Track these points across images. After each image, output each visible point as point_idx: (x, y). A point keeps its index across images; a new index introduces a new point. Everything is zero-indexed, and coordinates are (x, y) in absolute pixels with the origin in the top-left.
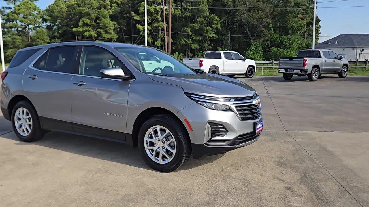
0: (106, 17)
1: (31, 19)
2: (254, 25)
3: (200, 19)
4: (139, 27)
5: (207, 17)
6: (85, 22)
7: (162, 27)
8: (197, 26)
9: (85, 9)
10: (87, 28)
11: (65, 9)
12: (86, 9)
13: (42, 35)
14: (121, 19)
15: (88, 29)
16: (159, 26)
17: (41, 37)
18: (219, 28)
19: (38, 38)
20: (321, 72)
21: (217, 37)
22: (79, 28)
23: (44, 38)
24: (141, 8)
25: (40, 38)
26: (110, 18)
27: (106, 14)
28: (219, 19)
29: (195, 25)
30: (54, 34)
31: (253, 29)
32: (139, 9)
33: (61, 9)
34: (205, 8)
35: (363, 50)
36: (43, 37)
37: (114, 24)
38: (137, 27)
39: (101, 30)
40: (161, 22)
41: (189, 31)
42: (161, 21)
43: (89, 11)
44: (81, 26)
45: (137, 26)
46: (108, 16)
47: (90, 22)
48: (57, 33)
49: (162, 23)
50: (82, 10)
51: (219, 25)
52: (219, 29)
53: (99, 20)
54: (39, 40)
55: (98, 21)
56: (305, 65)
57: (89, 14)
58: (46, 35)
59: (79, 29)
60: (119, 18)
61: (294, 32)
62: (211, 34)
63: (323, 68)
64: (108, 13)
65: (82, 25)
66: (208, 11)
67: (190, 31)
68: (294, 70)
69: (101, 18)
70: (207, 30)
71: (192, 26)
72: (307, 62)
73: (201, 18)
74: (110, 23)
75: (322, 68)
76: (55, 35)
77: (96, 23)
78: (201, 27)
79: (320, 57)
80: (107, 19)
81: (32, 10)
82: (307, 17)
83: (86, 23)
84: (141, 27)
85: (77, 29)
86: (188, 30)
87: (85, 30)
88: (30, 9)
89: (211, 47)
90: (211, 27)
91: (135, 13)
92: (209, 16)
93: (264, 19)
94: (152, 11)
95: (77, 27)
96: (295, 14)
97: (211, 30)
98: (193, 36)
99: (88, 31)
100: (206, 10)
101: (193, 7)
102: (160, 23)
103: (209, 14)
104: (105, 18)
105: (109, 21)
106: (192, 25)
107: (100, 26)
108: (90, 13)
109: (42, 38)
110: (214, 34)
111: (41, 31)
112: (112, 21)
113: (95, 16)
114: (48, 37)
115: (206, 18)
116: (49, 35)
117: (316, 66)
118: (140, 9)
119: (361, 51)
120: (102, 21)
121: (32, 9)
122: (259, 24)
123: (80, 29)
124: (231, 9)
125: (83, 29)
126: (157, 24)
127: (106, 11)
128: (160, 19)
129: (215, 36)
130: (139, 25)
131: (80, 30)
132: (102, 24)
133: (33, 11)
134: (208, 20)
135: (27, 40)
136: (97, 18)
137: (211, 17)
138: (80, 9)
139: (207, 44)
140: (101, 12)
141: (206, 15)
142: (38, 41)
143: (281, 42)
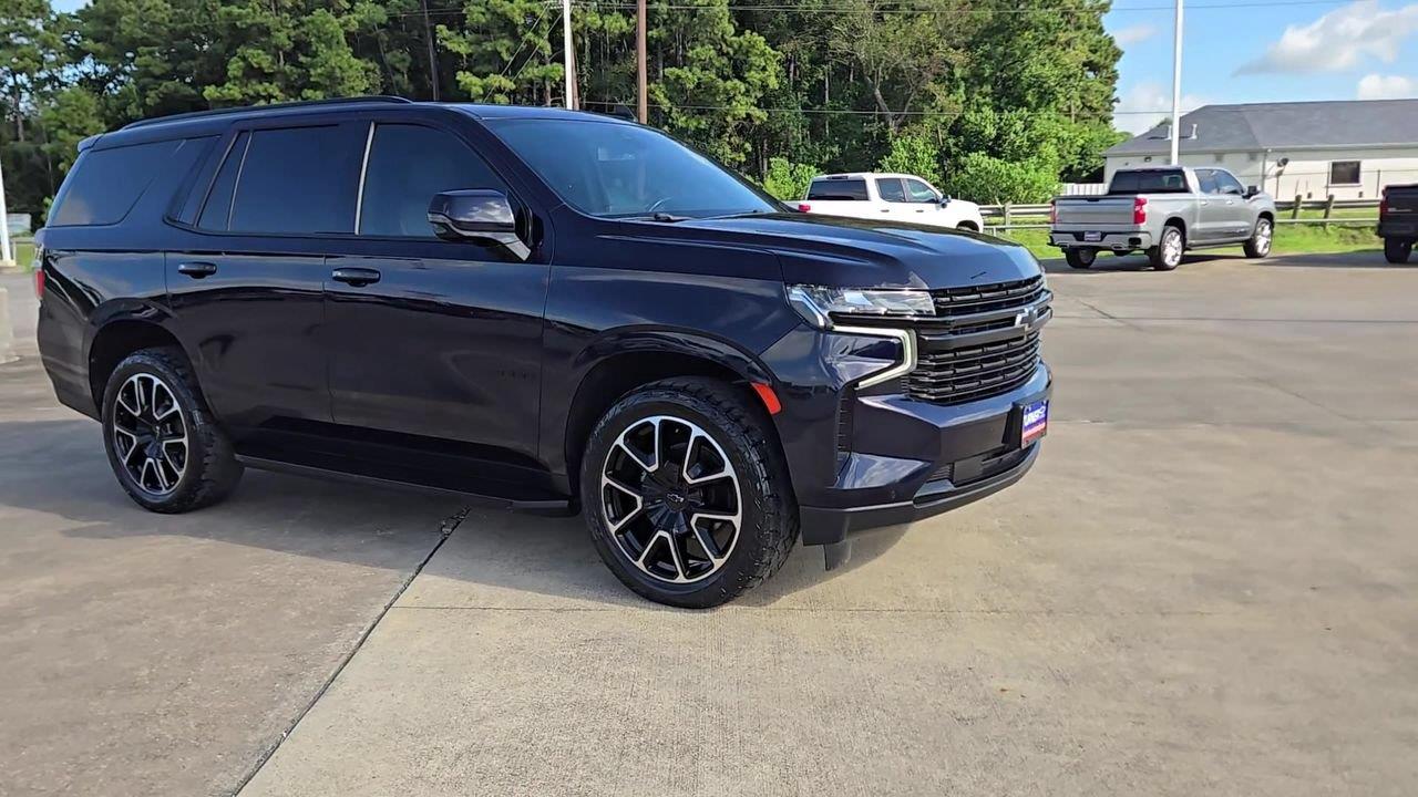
0: (335, 41)
1: (25, 50)
2: (903, 71)
3: (698, 49)
4: (468, 80)
5: (725, 41)
6: (254, 62)
7: (558, 79)
8: (690, 76)
9: (248, 14)
10: (260, 88)
11: (166, 9)
12: (254, 11)
13: (75, 115)
14: (390, 49)
15: (265, 90)
16: (544, 78)
17: (73, 119)
18: (773, 83)
19: (63, 126)
20: (1189, 242)
21: (765, 119)
22: (228, 85)
23: (85, 128)
24: (472, 8)
25: (68, 126)
26: (349, 44)
27: (332, 32)
28: (773, 49)
29: (684, 73)
30: (125, 110)
31: (897, 85)
32: (464, 12)
33: (148, 13)
34: (716, 9)
35: (1285, 162)
36: (80, 122)
37: (367, 71)
38: (459, 82)
39: (318, 93)
40: (551, 62)
41: (662, 96)
42: (549, 57)
43: (264, 20)
44: (235, 78)
45: (458, 78)
46: (343, 40)
47: (273, 63)
48: (138, 107)
49: (555, 64)
50: (240, 17)
51: (773, 73)
52: (771, 87)
53: (306, 55)
54: (67, 134)
55: (302, 59)
56: (1140, 218)
57: (266, 31)
58: (93, 115)
59: (229, 89)
60: (383, 47)
61: (1045, 97)
62: (742, 108)
63: (1198, 226)
64: (342, 26)
65: (240, 74)
66: (729, 22)
67: (665, 96)
68: (1104, 235)
69: (314, 48)
70: (726, 91)
71: (672, 78)
72: (1145, 209)
73: (703, 45)
74: (351, 67)
75: (1193, 227)
76: (129, 113)
77: (297, 67)
78: (705, 79)
79: (1186, 190)
80: (340, 51)
81: (26, 13)
82: (1079, 40)
83: (256, 66)
84: (476, 80)
85: (219, 89)
86: (657, 93)
87: (251, 93)
88: (18, 9)
89: (742, 155)
90: (743, 79)
91: (449, 29)
92: (733, 38)
93: (938, 48)
94: (517, 18)
95: (220, 83)
96: (1048, 29)
97: (743, 90)
98: (674, 115)
99: (264, 97)
100: (721, 15)
101: (671, 4)
102: (548, 65)
103: (733, 31)
104: (329, 47)
105: (346, 57)
106: (672, 73)
107: (312, 79)
108: (268, 28)
109: (77, 125)
110: (753, 108)
111: (70, 100)
112: (359, 58)
113: (289, 38)
114: (100, 121)
115: (724, 46)
116: (103, 115)
117: (1176, 223)
118: (469, 11)
119: (1279, 165)
120: (318, 59)
121: (28, 9)
122: (919, 67)
123: (232, 92)
124: (815, 12)
125: (244, 89)
126: (536, 71)
127: (330, 16)
128: (548, 50)
129: (756, 112)
130: (468, 73)
131: (233, 95)
132: (319, 71)
133: (30, 17)
134: (732, 53)
135: (9, 133)
136: (301, 46)
137: (741, 45)
138: (229, 14)
139: (730, 143)
140: (312, 22)
141: (722, 36)
142: (61, 137)
143: (998, 137)
